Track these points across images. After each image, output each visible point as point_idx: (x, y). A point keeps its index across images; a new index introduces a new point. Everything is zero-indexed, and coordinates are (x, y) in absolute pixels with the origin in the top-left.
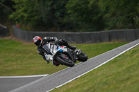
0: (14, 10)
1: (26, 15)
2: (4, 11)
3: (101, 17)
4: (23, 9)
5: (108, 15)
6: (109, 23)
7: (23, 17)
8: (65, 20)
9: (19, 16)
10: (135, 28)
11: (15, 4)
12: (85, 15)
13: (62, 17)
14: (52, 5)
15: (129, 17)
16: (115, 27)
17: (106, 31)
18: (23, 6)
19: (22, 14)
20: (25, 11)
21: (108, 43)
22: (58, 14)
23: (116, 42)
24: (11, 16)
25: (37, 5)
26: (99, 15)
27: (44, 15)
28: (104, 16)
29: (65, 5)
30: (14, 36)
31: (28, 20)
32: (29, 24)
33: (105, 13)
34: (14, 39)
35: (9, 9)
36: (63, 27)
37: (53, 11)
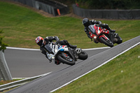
30: (74, 13)
34: (74, 16)
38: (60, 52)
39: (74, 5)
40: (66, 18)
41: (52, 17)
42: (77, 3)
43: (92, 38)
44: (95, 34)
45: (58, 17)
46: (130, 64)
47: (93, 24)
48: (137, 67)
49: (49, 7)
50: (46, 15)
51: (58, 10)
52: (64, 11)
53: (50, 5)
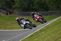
0: (15, 4)
1: (19, 6)
2: (11, 4)
3: (48, 6)
4: (18, 4)
5: (50, 5)
6: (51, 8)
7: (18, 6)
8: (34, 7)
9: (17, 6)
10: (60, 10)
11: (15, 2)
12: (41, 6)
13: (33, 6)
14: (29, 2)
15: (58, 6)
16: (53, 10)
17: (49, 11)
18: (18, 2)
19: (18, 5)
20: (19, 4)
21: (50, 16)
22: (31, 5)
23: (53, 16)
24: (13, 6)
25: (23, 2)
26: (47, 5)
27: (26, 6)
28: (49, 6)
29: (33, 2)
30: (15, 14)
31: (20, 8)
32: (20, 9)
33: (49, 4)
34: (15, 15)
35: (13, 3)
36: (33, 10)
37: (29, 4)
38: (26, 24)
39: (15, 10)
40: (12, 16)
41: (5, 16)
42: (16, 10)
43: (35, 20)
44: (37, 18)
45: (8, 16)
46: (40, 36)
47: (36, 14)
48: (42, 37)
49: (4, 11)
50: (3, 15)
51: (8, 13)
52: (11, 13)
53: (4, 10)
